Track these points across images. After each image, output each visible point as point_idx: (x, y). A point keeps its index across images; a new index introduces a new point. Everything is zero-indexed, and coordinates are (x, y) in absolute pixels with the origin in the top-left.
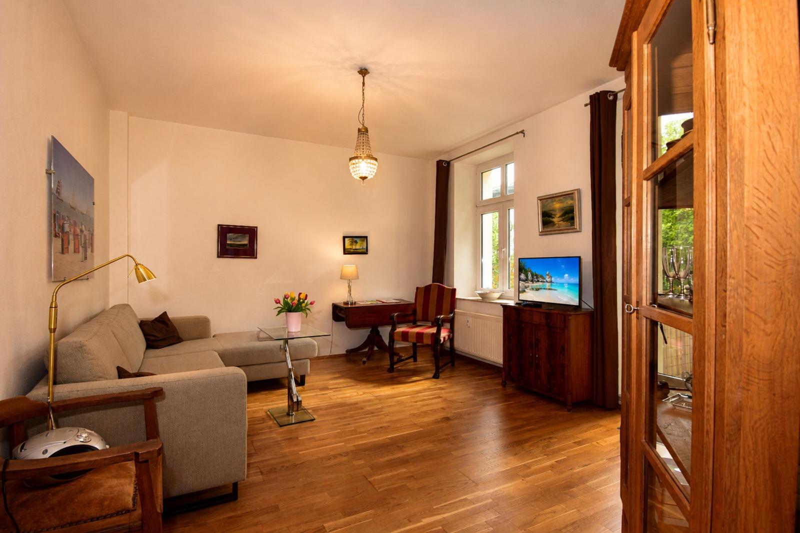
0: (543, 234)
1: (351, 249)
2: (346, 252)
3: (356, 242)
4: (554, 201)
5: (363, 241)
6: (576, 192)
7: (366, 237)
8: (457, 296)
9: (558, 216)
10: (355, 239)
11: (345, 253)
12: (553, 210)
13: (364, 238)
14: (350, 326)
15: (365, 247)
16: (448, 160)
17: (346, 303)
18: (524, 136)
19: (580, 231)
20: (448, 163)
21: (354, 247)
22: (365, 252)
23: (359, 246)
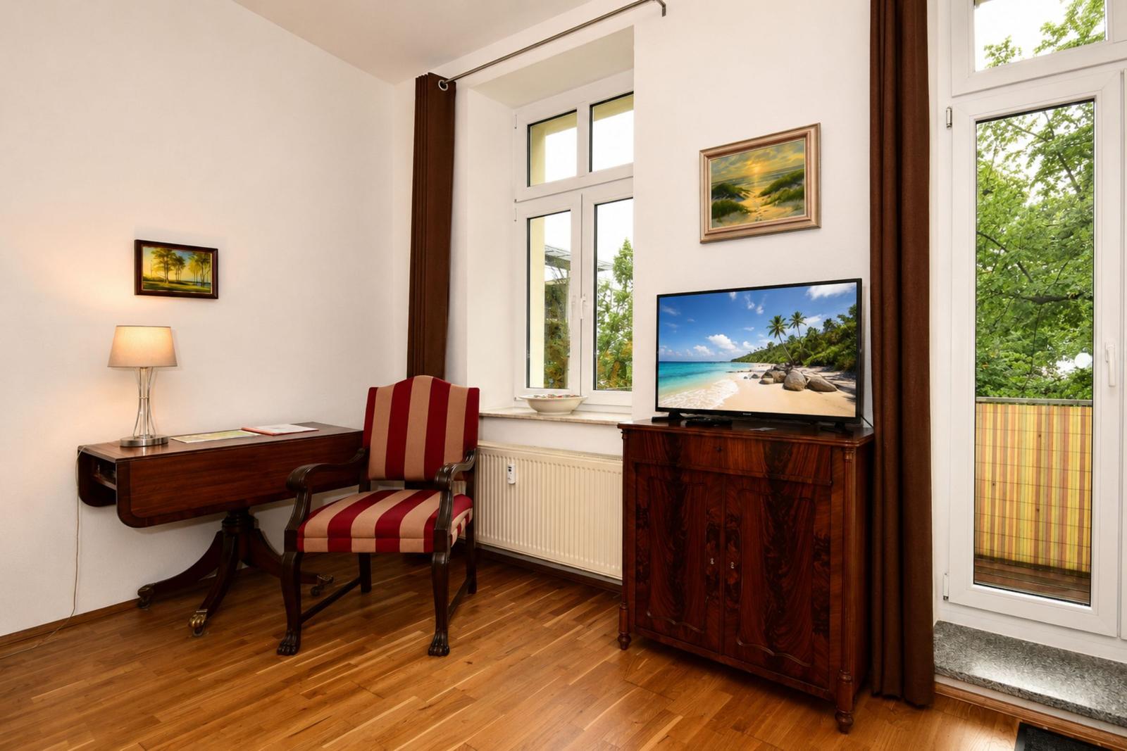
0: (710, 239)
1: (161, 281)
2: (144, 287)
3: (180, 262)
4: (747, 159)
5: (204, 261)
6: (813, 130)
7: (214, 251)
8: (484, 408)
9: (758, 192)
10: (178, 253)
11: (139, 291)
12: (743, 179)
13: (208, 256)
14: (135, 518)
15: (209, 279)
16: (449, 76)
17: (132, 445)
18: (664, 13)
19: (818, 227)
20: (452, 84)
21: (172, 276)
22: (209, 292)
23: (188, 273)
